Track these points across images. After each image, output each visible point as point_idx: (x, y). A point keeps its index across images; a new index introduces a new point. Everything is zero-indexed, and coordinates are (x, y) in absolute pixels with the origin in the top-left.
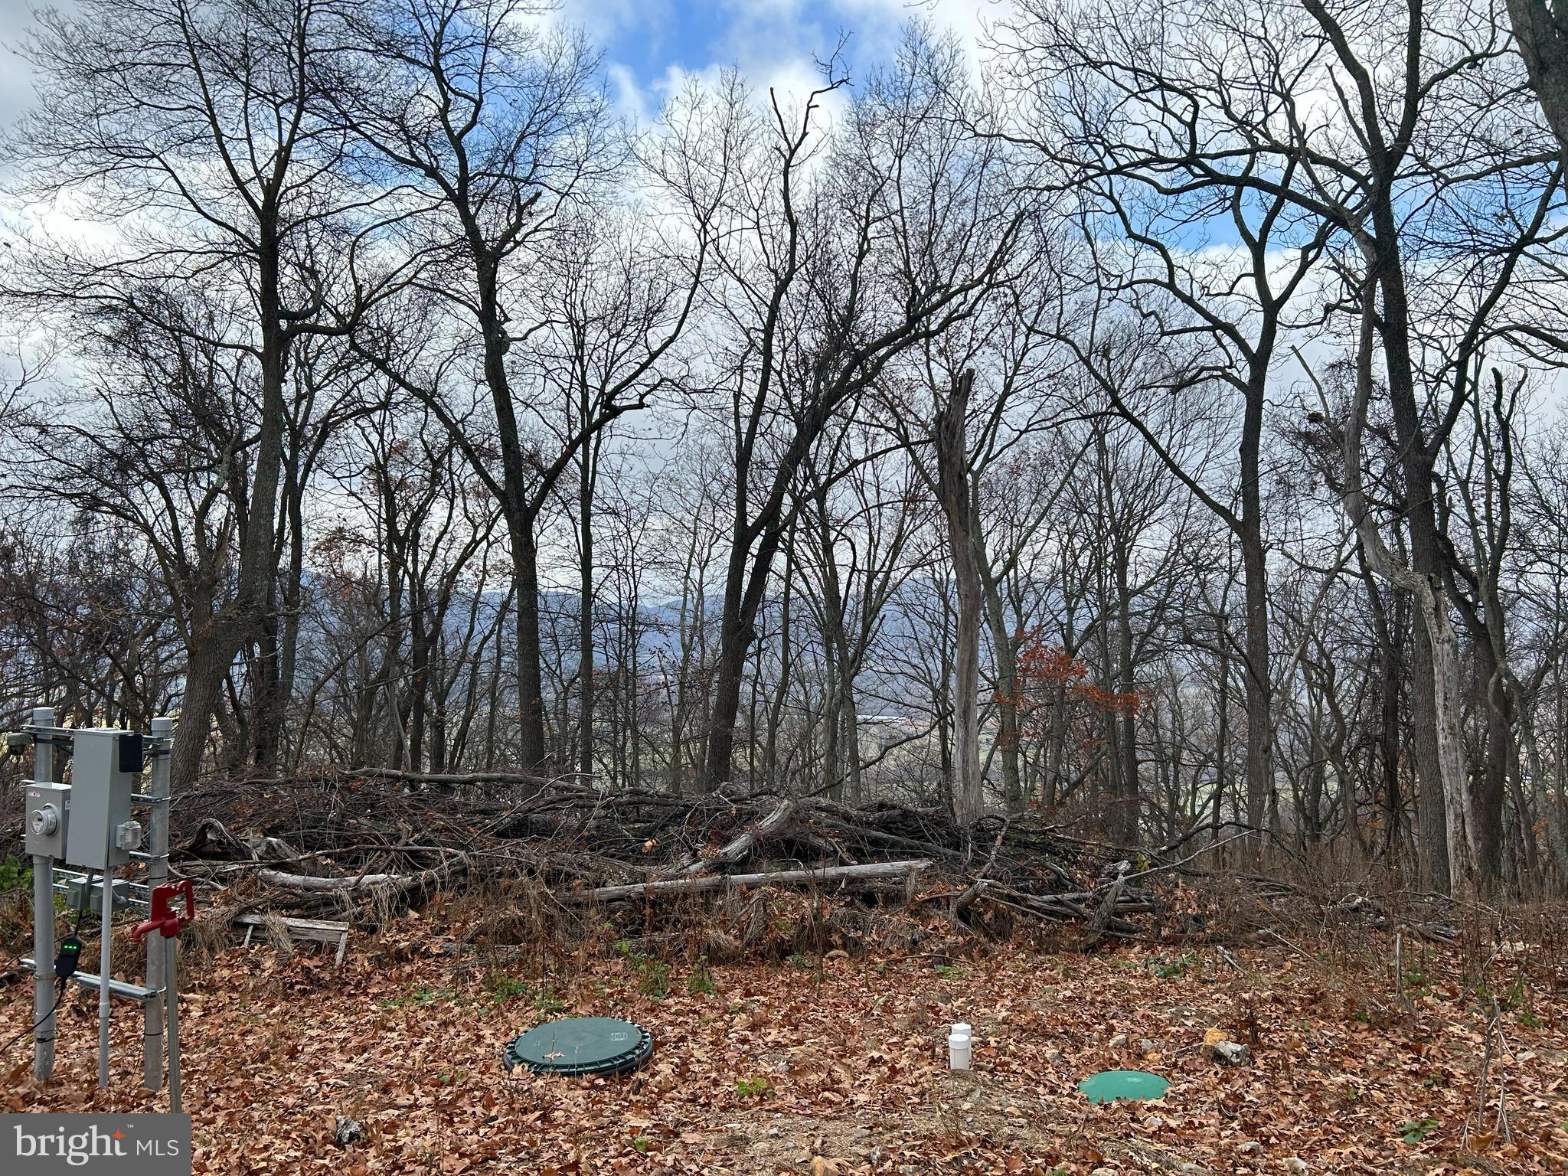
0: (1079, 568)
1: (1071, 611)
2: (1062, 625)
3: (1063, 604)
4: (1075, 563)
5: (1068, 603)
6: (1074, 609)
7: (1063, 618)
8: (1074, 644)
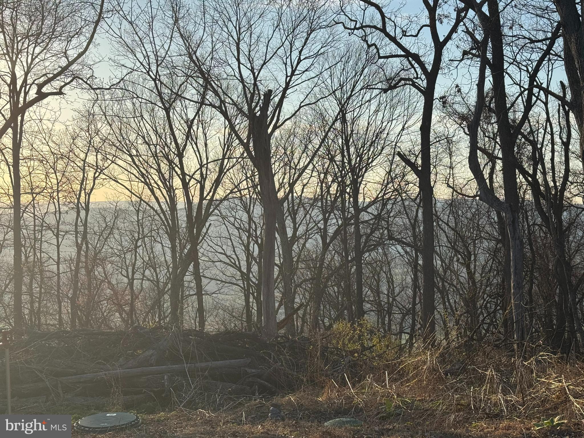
0: (330, 195)
1: (326, 220)
2: (320, 229)
3: (321, 217)
4: (328, 192)
5: (324, 215)
6: (328, 219)
7: (321, 225)
8: (328, 241)
